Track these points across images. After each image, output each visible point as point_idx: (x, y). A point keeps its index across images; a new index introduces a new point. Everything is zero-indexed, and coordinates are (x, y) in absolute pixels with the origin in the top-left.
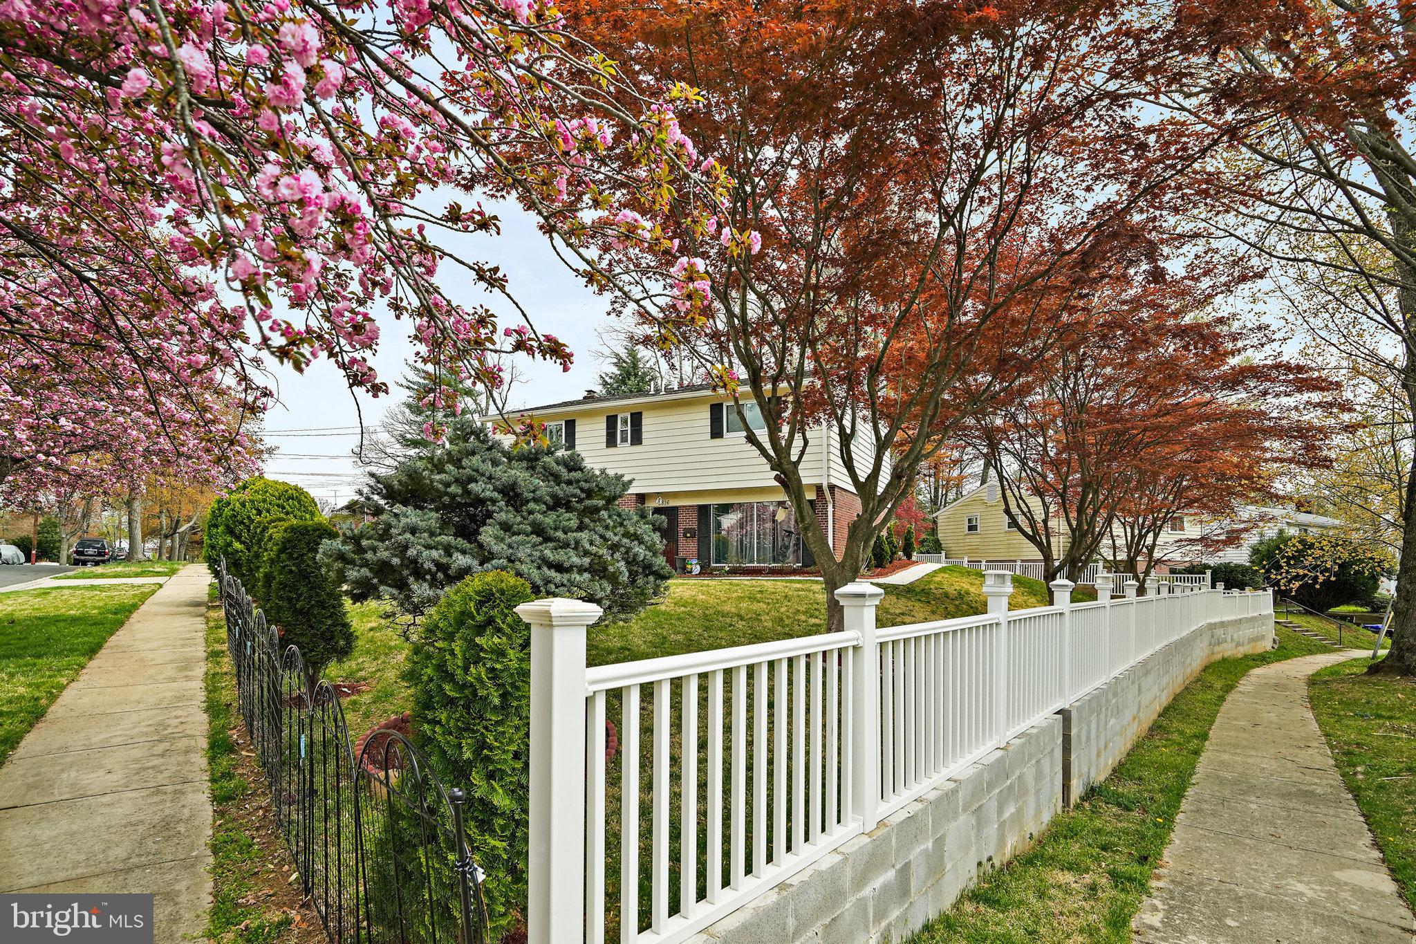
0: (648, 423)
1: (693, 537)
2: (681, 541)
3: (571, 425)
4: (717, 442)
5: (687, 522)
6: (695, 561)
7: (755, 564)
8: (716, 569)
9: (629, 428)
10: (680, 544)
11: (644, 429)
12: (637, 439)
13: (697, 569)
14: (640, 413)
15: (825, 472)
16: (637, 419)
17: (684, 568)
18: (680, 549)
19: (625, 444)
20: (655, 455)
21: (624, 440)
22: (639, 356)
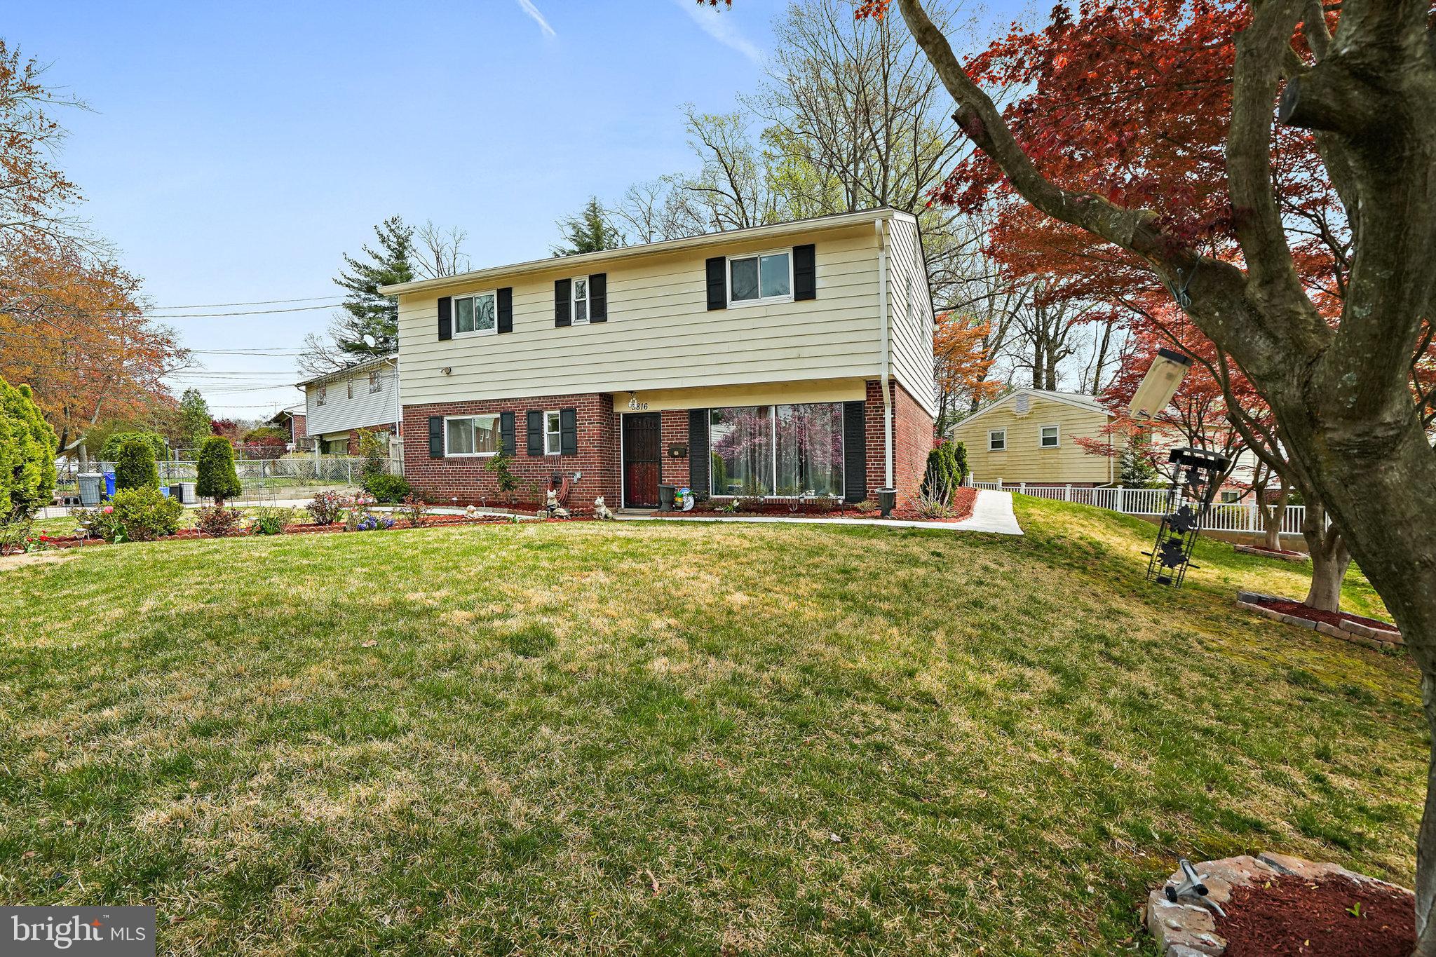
0: (615, 290)
1: (682, 455)
2: (667, 463)
3: (505, 296)
4: (718, 315)
5: (674, 435)
6: (686, 492)
7: (775, 497)
8: (718, 503)
9: (587, 298)
10: (665, 466)
11: (609, 298)
12: (599, 314)
13: (689, 503)
14: (603, 276)
15: (883, 357)
16: (598, 284)
17: (672, 502)
18: (665, 473)
19: (582, 322)
20: (623, 337)
21: (580, 315)
22: (605, 226)
